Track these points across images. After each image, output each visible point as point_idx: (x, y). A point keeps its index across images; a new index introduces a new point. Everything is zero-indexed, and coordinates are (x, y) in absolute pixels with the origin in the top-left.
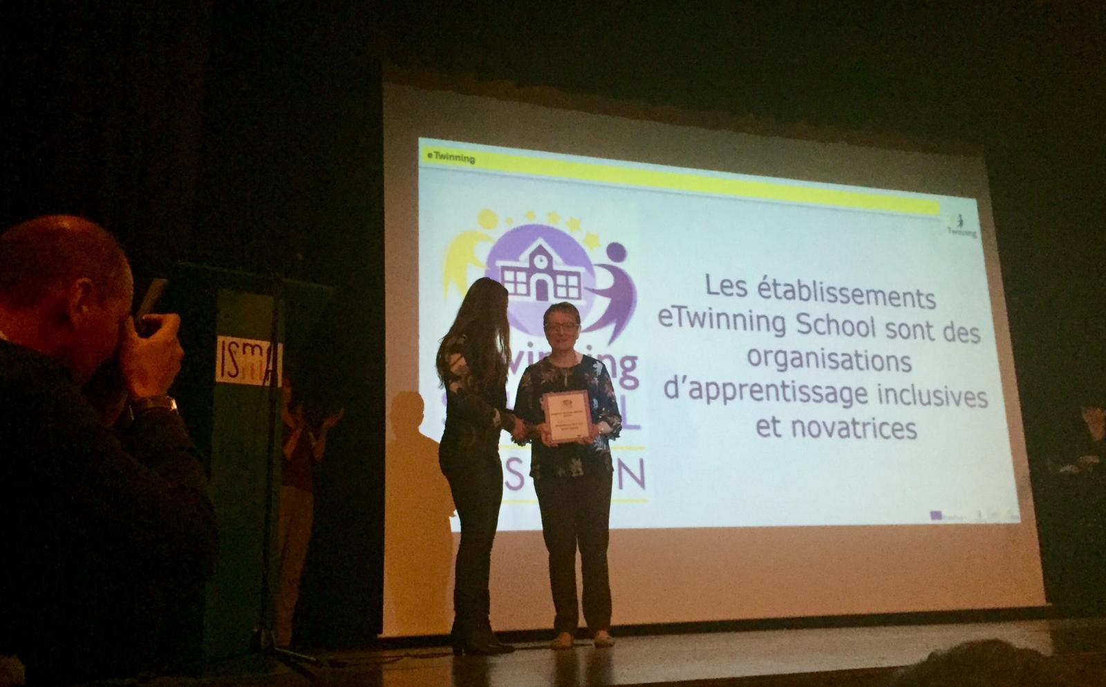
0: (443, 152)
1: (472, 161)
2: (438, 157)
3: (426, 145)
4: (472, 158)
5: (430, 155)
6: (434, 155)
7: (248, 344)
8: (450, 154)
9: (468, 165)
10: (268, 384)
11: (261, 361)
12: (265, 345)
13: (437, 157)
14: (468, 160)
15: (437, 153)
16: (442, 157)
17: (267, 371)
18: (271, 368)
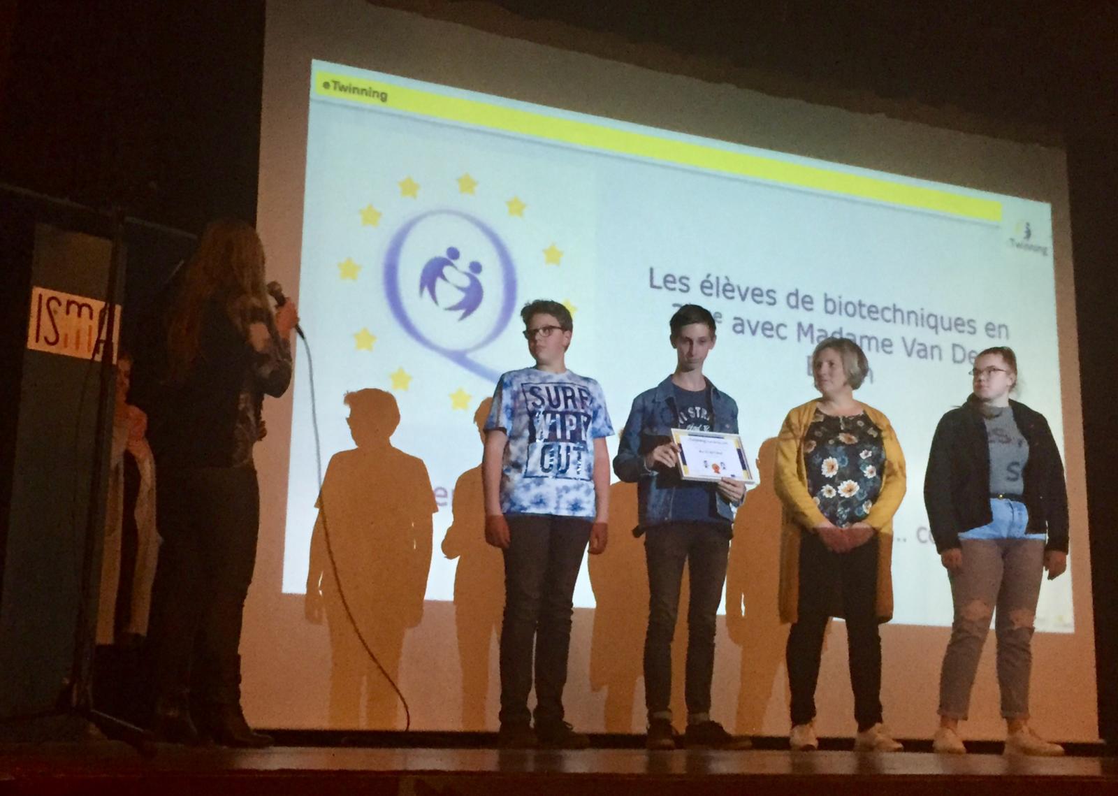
0: (344, 82)
1: (383, 97)
2: (338, 89)
3: (322, 71)
4: (383, 93)
5: (326, 85)
6: (332, 85)
7: (74, 302)
8: (354, 85)
9: (375, 102)
10: (98, 358)
11: (90, 328)
12: (98, 305)
13: (335, 88)
14: (378, 96)
15: (336, 83)
16: (343, 89)
17: (98, 341)
18: (103, 337)
